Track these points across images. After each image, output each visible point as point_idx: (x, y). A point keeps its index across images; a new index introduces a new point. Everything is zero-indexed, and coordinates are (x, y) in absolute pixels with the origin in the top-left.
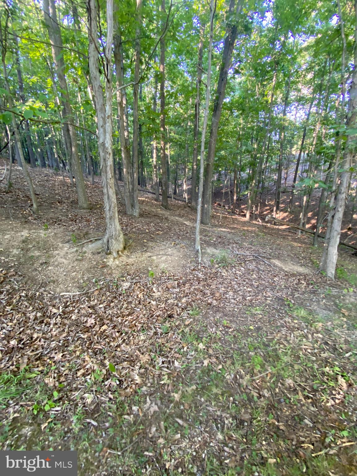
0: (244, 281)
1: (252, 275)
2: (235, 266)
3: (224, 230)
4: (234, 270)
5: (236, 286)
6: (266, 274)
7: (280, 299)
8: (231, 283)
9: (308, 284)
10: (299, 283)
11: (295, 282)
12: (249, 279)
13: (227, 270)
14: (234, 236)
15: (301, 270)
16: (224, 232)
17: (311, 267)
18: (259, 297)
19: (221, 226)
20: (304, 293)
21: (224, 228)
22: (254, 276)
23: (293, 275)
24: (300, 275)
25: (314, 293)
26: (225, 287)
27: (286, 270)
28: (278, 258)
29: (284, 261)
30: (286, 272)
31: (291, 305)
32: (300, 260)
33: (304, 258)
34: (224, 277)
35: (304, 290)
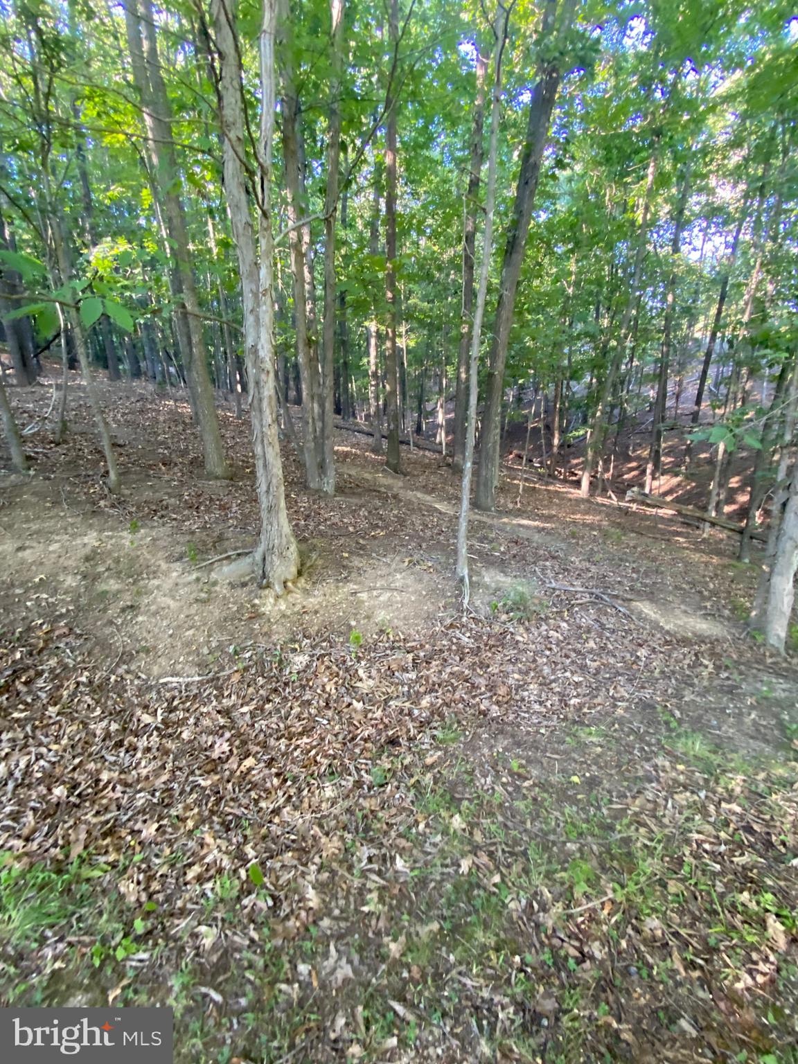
0: (567, 656)
1: (586, 641)
2: (547, 618)
3: (525, 522)
4: (544, 627)
5: (546, 670)
6: (619, 639)
7: (646, 707)
8: (535, 661)
9: (718, 668)
10: (696, 664)
11: (687, 662)
12: (578, 653)
13: (527, 630)
14: (549, 538)
15: (703, 626)
16: (527, 527)
17: (729, 619)
18: (599, 700)
19: (519, 513)
20: (707, 691)
21: (528, 518)
22: (591, 644)
23: (685, 642)
24: (702, 639)
25: (731, 693)
26: (520, 672)
27: (667, 628)
28: (651, 596)
29: (664, 605)
30: (668, 632)
31: (674, 724)
32: (704, 598)
33: (714, 593)
34: (521, 646)
35: (706, 683)
